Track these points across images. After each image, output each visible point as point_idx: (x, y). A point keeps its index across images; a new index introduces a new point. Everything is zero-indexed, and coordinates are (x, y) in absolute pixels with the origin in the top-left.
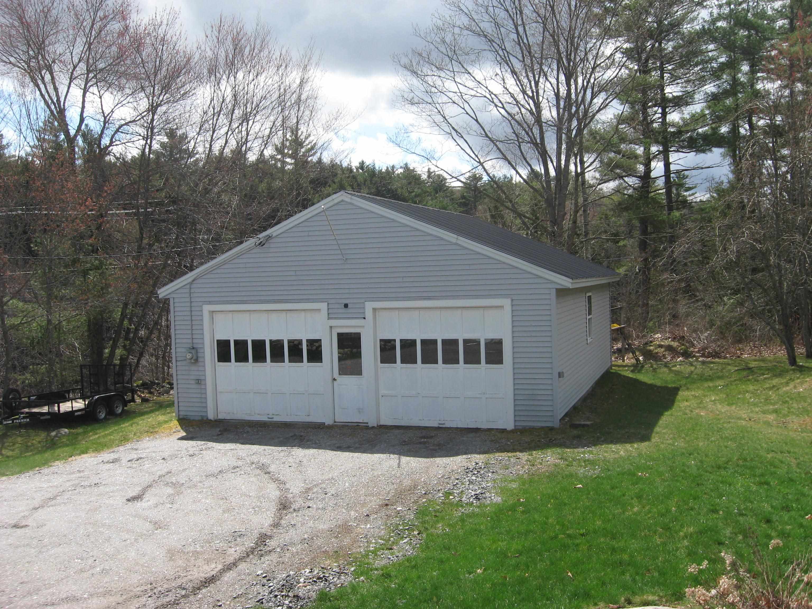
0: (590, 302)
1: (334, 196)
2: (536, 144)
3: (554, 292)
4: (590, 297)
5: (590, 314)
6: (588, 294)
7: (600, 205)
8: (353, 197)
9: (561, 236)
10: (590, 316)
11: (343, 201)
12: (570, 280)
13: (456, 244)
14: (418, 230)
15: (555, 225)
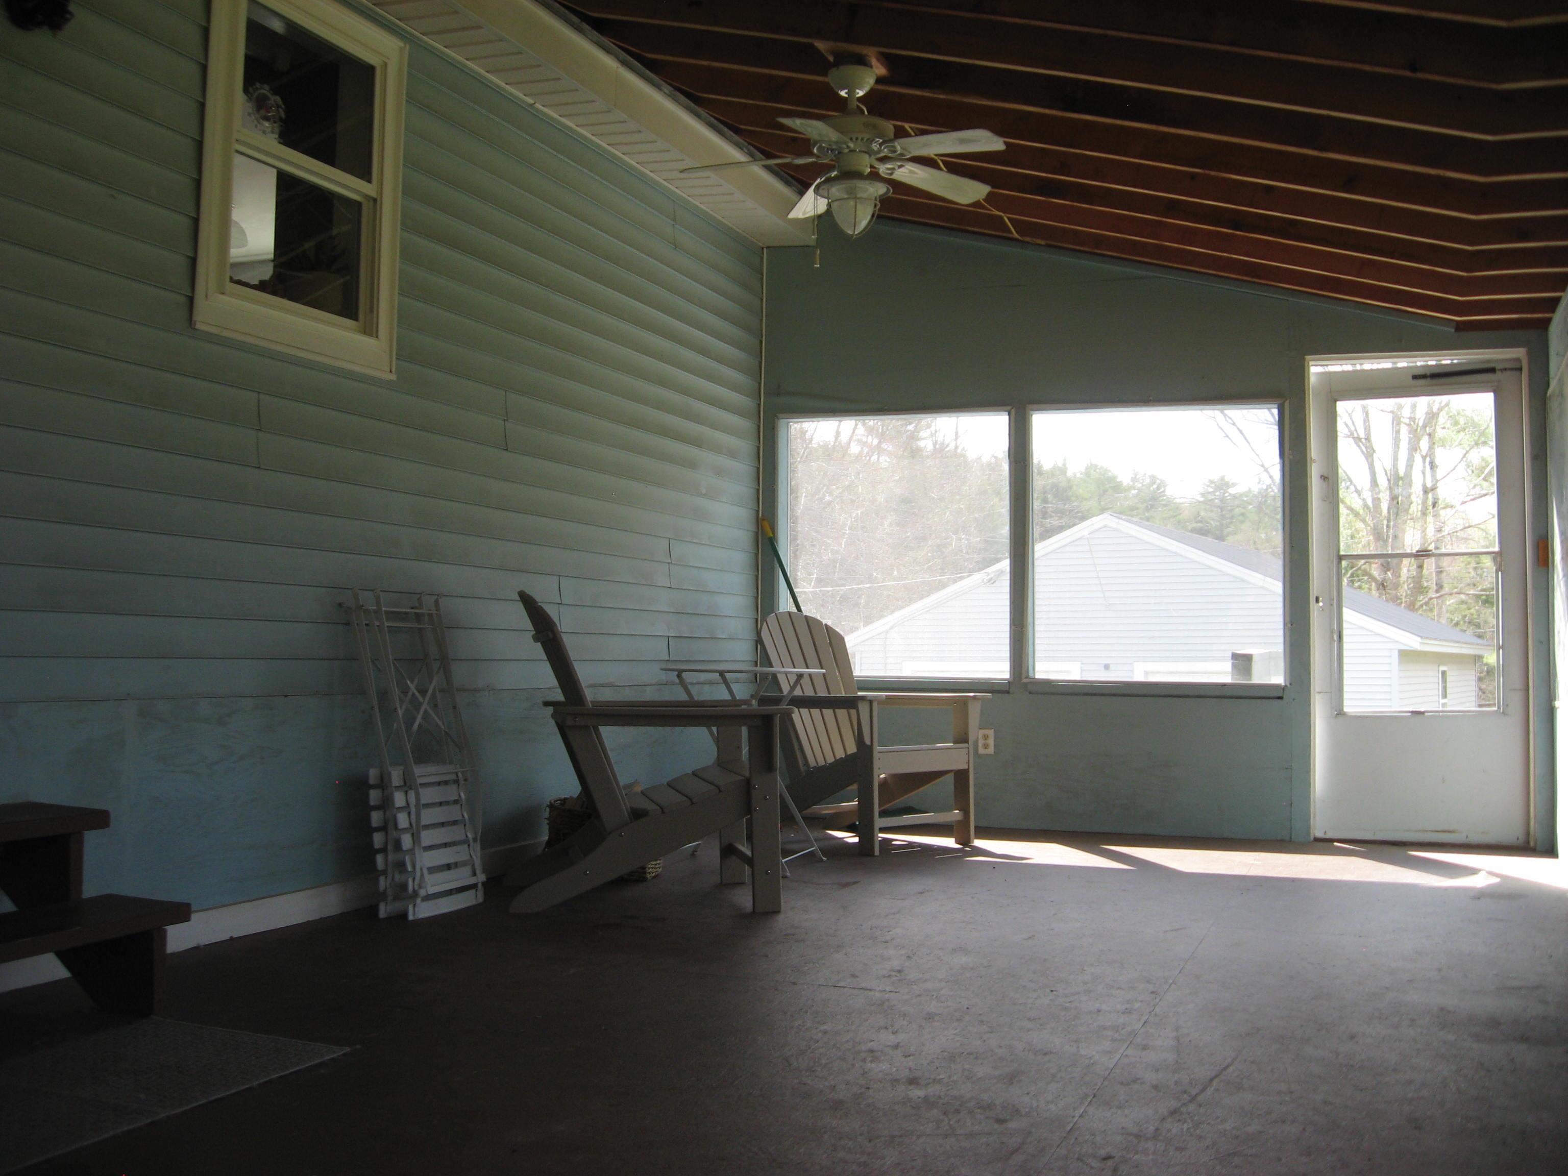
0: (1444, 681)
1: (1095, 519)
2: (1358, 440)
3: (1396, 655)
4: (1444, 673)
5: (1445, 696)
6: (1442, 668)
7: (1466, 539)
8: (1121, 521)
9: (1397, 586)
10: (1445, 701)
11: (1105, 526)
12: (1419, 639)
13: (1263, 588)
14: (1210, 568)
15: (1388, 570)
